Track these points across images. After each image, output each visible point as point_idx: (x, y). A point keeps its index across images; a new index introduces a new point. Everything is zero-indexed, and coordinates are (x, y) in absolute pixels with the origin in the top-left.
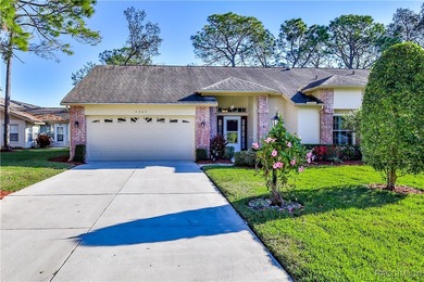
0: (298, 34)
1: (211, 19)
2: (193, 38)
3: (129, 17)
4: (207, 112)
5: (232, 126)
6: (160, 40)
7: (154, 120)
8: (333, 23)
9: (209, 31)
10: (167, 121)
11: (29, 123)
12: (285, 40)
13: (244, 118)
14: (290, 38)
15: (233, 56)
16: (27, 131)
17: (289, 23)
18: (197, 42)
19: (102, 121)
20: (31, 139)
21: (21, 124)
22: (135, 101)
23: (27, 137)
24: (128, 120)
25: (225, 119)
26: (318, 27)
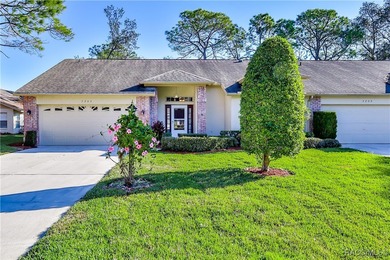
0: (267, 28)
1: (183, 15)
2: (167, 33)
3: (108, 14)
4: (147, 101)
5: (179, 114)
6: (136, 35)
7: (100, 109)
8: (299, 17)
9: (183, 26)
10: (111, 109)
11: (16, 111)
12: (254, 34)
13: (190, 107)
14: (259, 31)
15: (205, 49)
16: (15, 118)
17: (257, 18)
18: (171, 37)
19: (53, 110)
20: (18, 126)
21: (10, 112)
22: (81, 92)
23: (15, 123)
24: (76, 109)
25: (173, 108)
26: (285, 21)
